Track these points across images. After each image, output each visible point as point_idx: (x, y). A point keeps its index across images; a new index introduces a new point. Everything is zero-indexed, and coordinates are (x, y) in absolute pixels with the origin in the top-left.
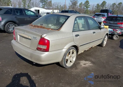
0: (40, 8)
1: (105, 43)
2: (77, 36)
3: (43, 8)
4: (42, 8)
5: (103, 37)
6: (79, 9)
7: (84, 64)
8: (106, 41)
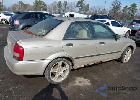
0: (76, 12)
1: (127, 58)
2: (68, 45)
3: (79, 12)
4: (77, 12)
5: (123, 51)
6: (122, 13)
7: (80, 82)
8: (130, 56)
